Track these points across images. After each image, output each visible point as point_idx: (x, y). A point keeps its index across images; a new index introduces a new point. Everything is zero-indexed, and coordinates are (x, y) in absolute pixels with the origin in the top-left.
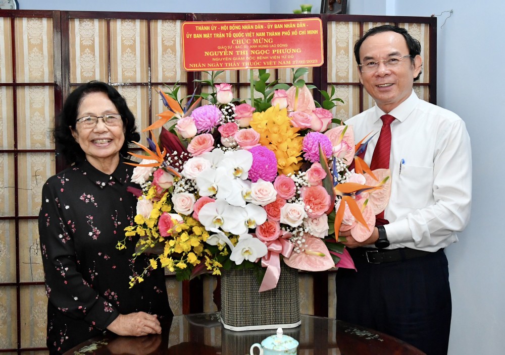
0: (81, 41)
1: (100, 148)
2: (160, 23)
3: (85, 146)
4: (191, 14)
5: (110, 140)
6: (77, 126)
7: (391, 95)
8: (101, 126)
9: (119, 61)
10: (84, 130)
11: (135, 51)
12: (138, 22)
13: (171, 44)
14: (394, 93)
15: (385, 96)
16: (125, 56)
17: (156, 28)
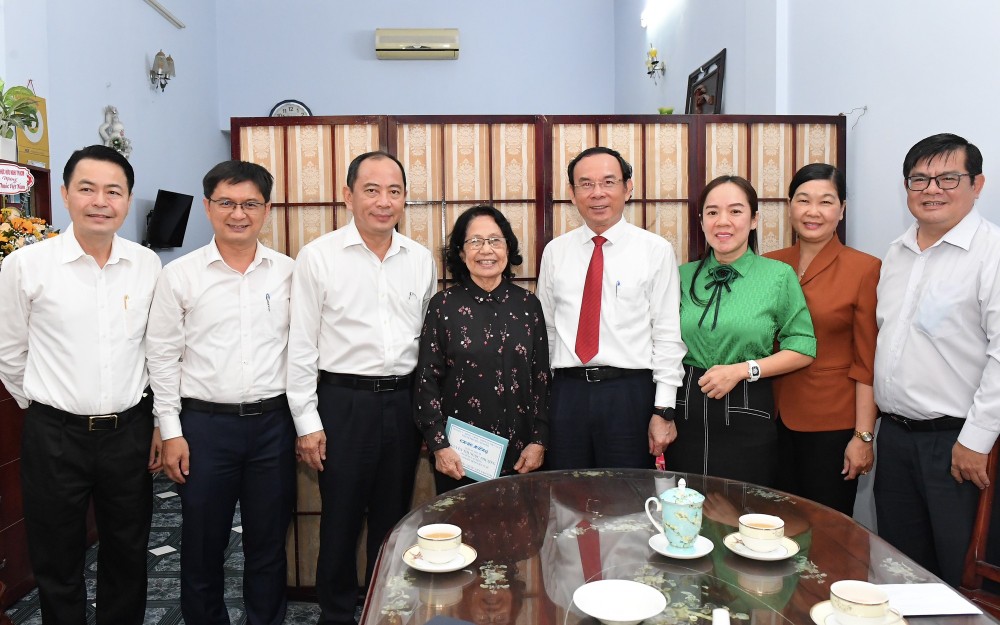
0: (410, 151)
1: (484, 268)
2: (503, 127)
3: (470, 266)
4: (541, 116)
5: (495, 262)
6: (465, 246)
7: (605, 217)
8: (487, 248)
9: (454, 174)
10: (471, 251)
11: (474, 163)
12: (477, 127)
13: (517, 152)
14: (608, 215)
15: (599, 218)
16: (462, 168)
17: (498, 134)
